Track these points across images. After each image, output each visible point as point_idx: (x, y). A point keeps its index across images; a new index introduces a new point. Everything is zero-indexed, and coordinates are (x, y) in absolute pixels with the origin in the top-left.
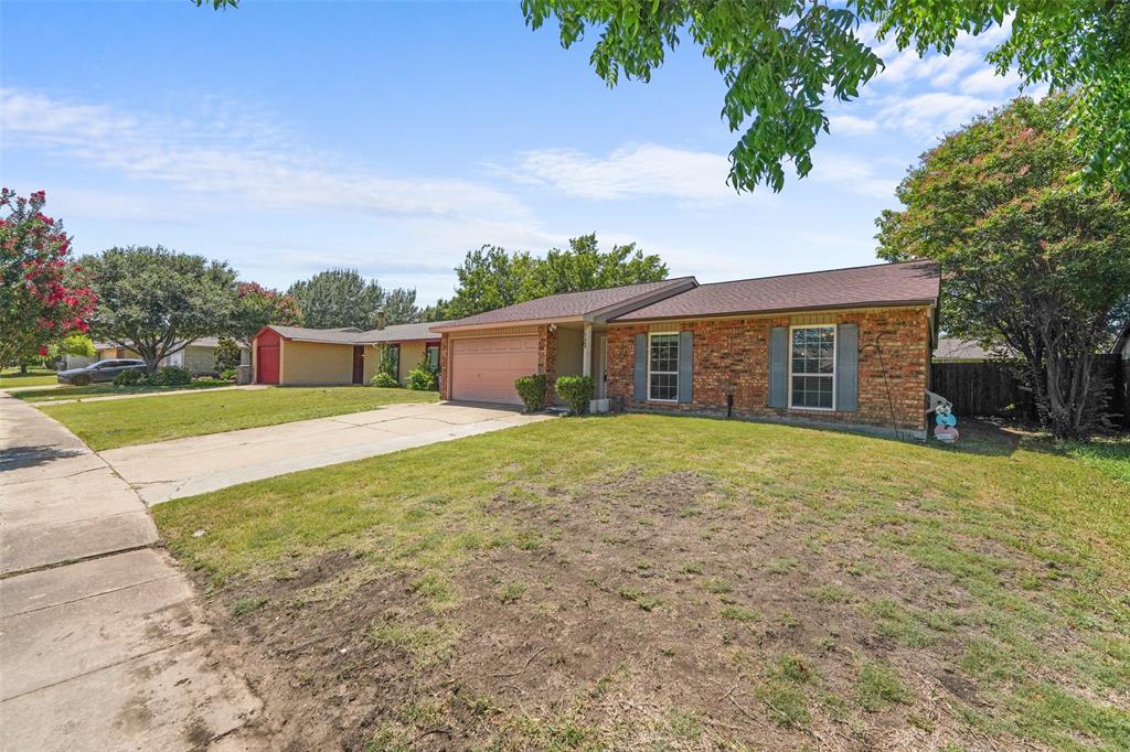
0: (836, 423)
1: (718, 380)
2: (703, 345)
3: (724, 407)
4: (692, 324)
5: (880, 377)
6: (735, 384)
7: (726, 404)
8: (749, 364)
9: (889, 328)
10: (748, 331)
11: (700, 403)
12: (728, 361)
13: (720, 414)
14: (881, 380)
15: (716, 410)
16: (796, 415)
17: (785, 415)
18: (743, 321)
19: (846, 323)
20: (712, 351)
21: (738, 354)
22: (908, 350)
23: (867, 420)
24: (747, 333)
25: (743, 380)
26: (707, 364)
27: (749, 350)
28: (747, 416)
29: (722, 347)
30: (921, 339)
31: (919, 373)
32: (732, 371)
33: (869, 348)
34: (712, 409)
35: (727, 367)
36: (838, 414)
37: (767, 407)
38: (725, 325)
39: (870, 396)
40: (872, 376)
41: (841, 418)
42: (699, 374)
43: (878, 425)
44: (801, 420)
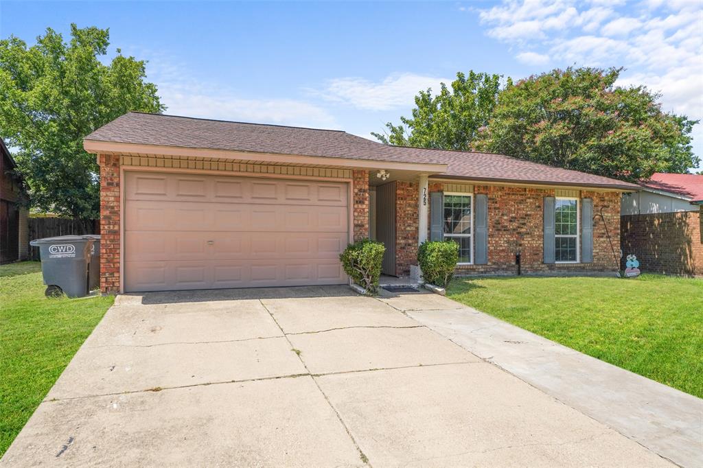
0: (581, 271)
1: (508, 242)
2: (495, 208)
3: (513, 266)
4: (486, 188)
5: (602, 237)
6: (520, 245)
7: (514, 263)
8: (531, 227)
9: (606, 204)
10: (529, 198)
11: (494, 264)
12: (515, 224)
13: (510, 273)
14: (602, 239)
15: (506, 270)
16: (560, 268)
17: (553, 269)
18: (525, 190)
19: (586, 198)
20: (503, 215)
21: (522, 218)
22: (614, 219)
23: (596, 268)
24: (528, 200)
25: (526, 241)
26: (499, 226)
27: (530, 215)
28: (529, 272)
29: (510, 211)
30: (618, 212)
31: (618, 234)
32: (518, 233)
33: (597, 217)
34: (503, 269)
35: (514, 230)
36: (582, 265)
37: (543, 263)
38: (512, 191)
39: (598, 251)
40: (599, 237)
41: (584, 268)
42: (491, 236)
43: (601, 270)
44: (563, 272)
